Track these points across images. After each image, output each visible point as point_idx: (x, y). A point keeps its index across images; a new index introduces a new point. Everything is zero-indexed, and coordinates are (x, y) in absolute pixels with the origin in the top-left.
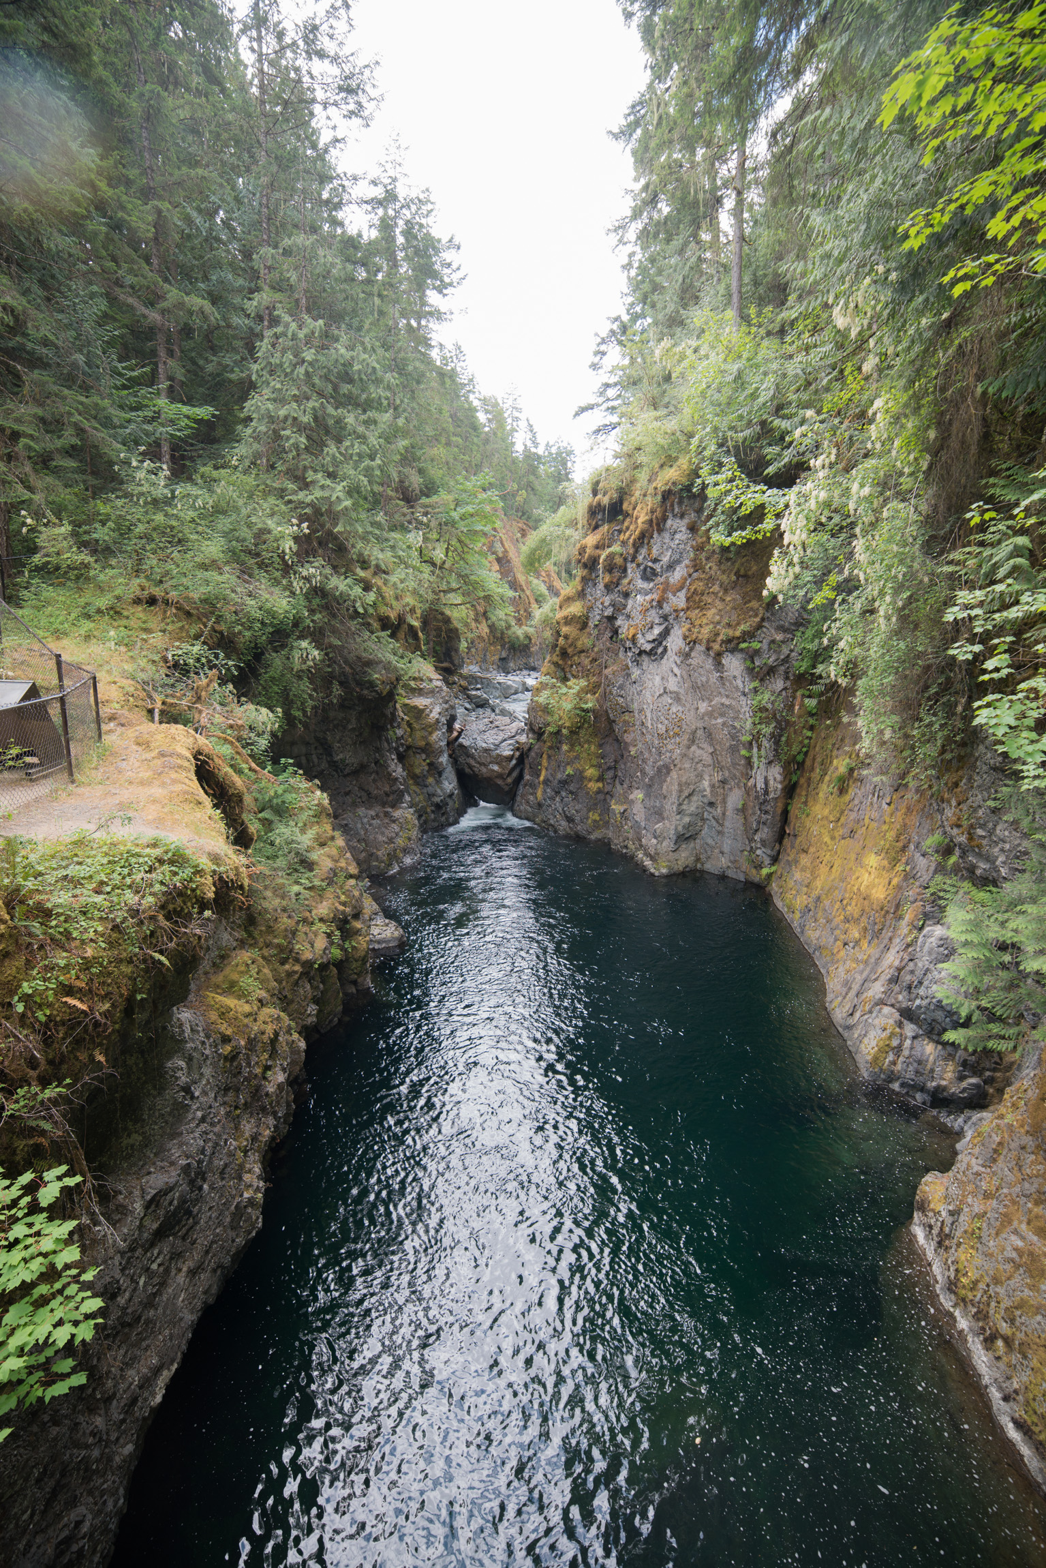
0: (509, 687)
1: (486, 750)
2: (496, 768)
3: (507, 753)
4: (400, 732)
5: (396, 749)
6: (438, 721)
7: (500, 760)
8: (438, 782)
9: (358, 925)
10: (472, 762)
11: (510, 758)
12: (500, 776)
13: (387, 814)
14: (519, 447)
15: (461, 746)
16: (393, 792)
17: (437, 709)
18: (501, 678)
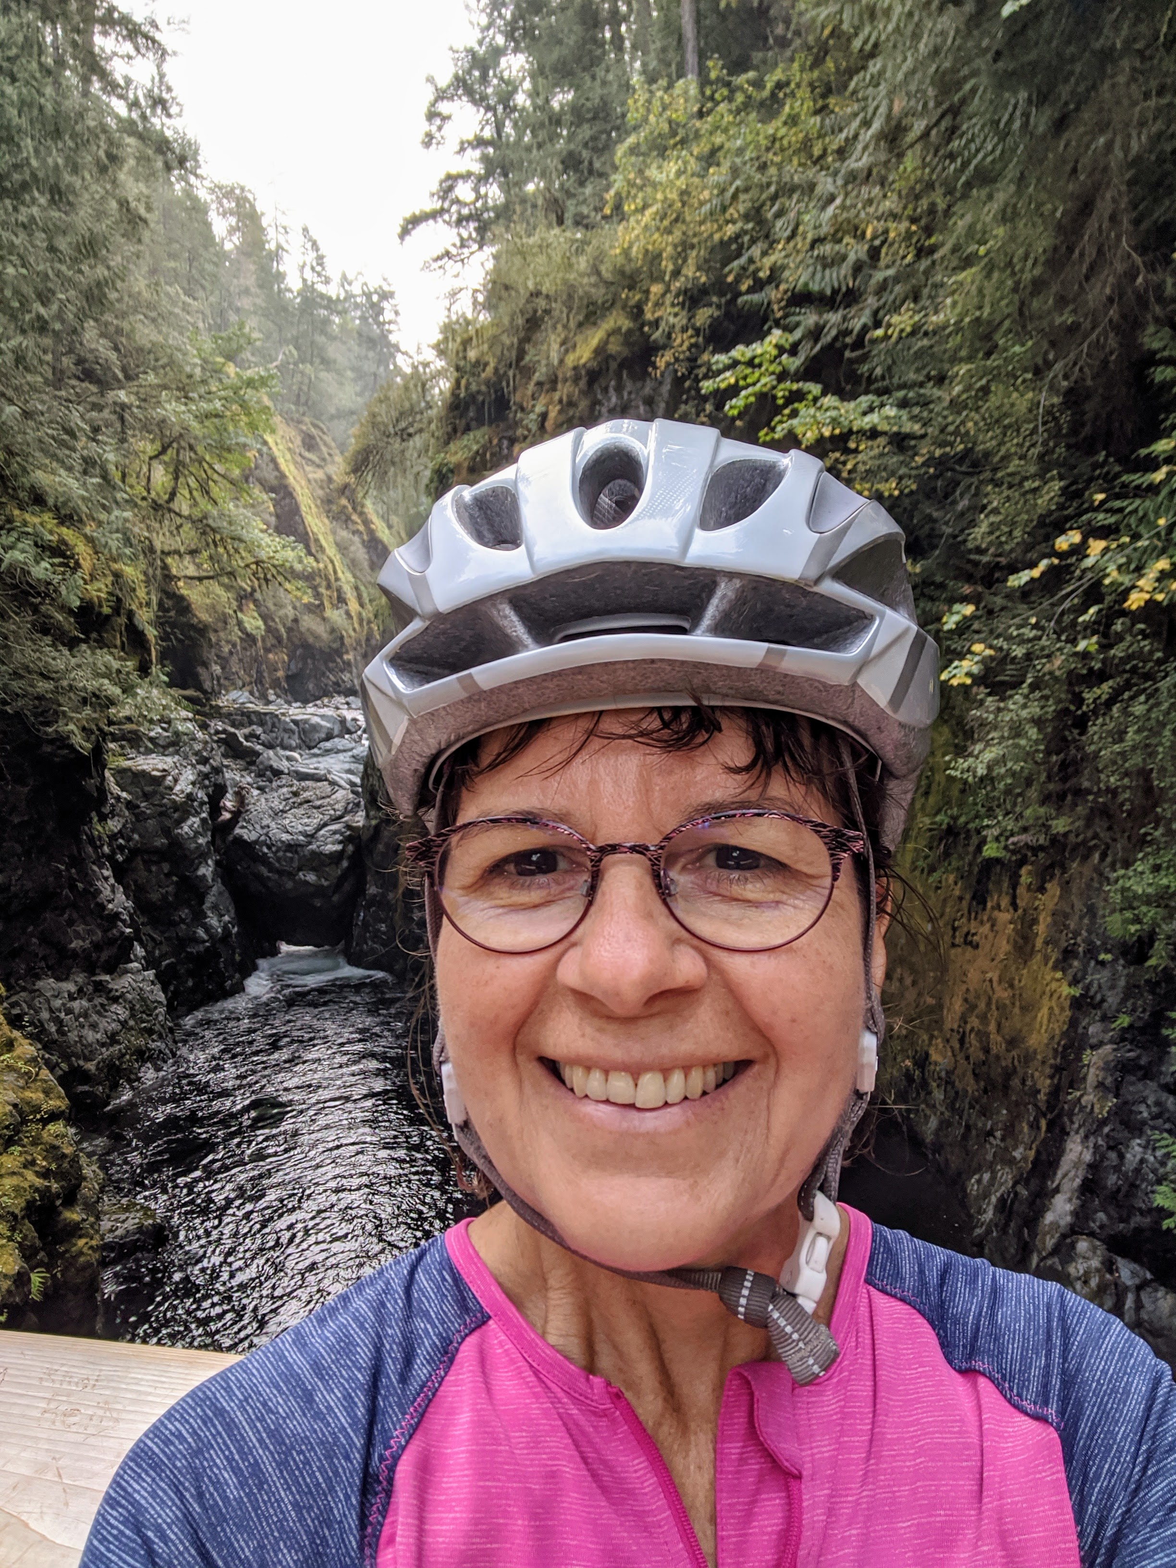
0: (315, 728)
1: (291, 847)
2: (311, 877)
3: (332, 848)
4: (114, 825)
5: (111, 858)
6: (190, 797)
7: (318, 861)
8: (199, 917)
9: (74, 1215)
10: (264, 871)
11: (336, 858)
12: (319, 891)
13: (100, 988)
14: (293, 282)
15: (239, 840)
16: (111, 942)
17: (189, 775)
18: (295, 712)
